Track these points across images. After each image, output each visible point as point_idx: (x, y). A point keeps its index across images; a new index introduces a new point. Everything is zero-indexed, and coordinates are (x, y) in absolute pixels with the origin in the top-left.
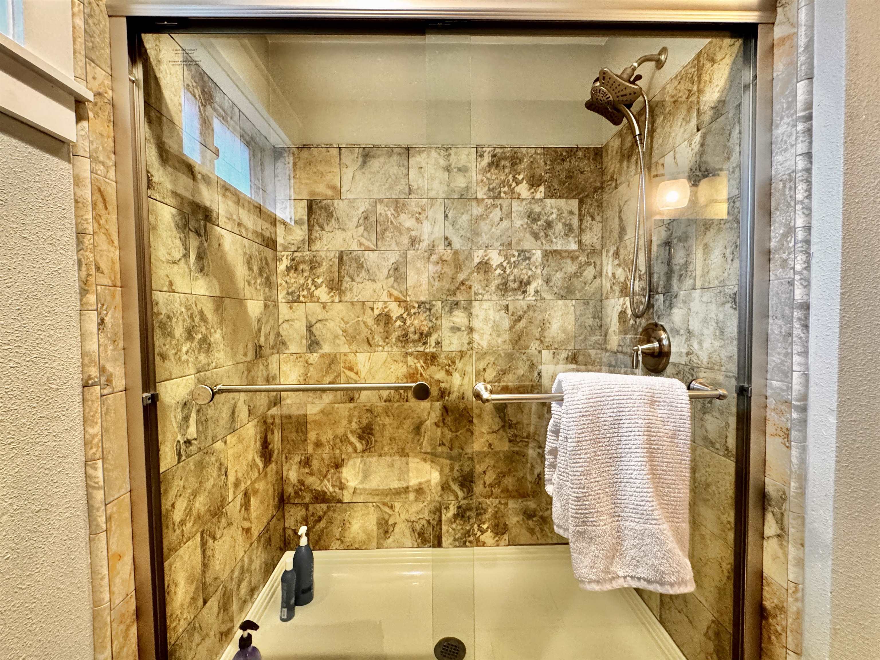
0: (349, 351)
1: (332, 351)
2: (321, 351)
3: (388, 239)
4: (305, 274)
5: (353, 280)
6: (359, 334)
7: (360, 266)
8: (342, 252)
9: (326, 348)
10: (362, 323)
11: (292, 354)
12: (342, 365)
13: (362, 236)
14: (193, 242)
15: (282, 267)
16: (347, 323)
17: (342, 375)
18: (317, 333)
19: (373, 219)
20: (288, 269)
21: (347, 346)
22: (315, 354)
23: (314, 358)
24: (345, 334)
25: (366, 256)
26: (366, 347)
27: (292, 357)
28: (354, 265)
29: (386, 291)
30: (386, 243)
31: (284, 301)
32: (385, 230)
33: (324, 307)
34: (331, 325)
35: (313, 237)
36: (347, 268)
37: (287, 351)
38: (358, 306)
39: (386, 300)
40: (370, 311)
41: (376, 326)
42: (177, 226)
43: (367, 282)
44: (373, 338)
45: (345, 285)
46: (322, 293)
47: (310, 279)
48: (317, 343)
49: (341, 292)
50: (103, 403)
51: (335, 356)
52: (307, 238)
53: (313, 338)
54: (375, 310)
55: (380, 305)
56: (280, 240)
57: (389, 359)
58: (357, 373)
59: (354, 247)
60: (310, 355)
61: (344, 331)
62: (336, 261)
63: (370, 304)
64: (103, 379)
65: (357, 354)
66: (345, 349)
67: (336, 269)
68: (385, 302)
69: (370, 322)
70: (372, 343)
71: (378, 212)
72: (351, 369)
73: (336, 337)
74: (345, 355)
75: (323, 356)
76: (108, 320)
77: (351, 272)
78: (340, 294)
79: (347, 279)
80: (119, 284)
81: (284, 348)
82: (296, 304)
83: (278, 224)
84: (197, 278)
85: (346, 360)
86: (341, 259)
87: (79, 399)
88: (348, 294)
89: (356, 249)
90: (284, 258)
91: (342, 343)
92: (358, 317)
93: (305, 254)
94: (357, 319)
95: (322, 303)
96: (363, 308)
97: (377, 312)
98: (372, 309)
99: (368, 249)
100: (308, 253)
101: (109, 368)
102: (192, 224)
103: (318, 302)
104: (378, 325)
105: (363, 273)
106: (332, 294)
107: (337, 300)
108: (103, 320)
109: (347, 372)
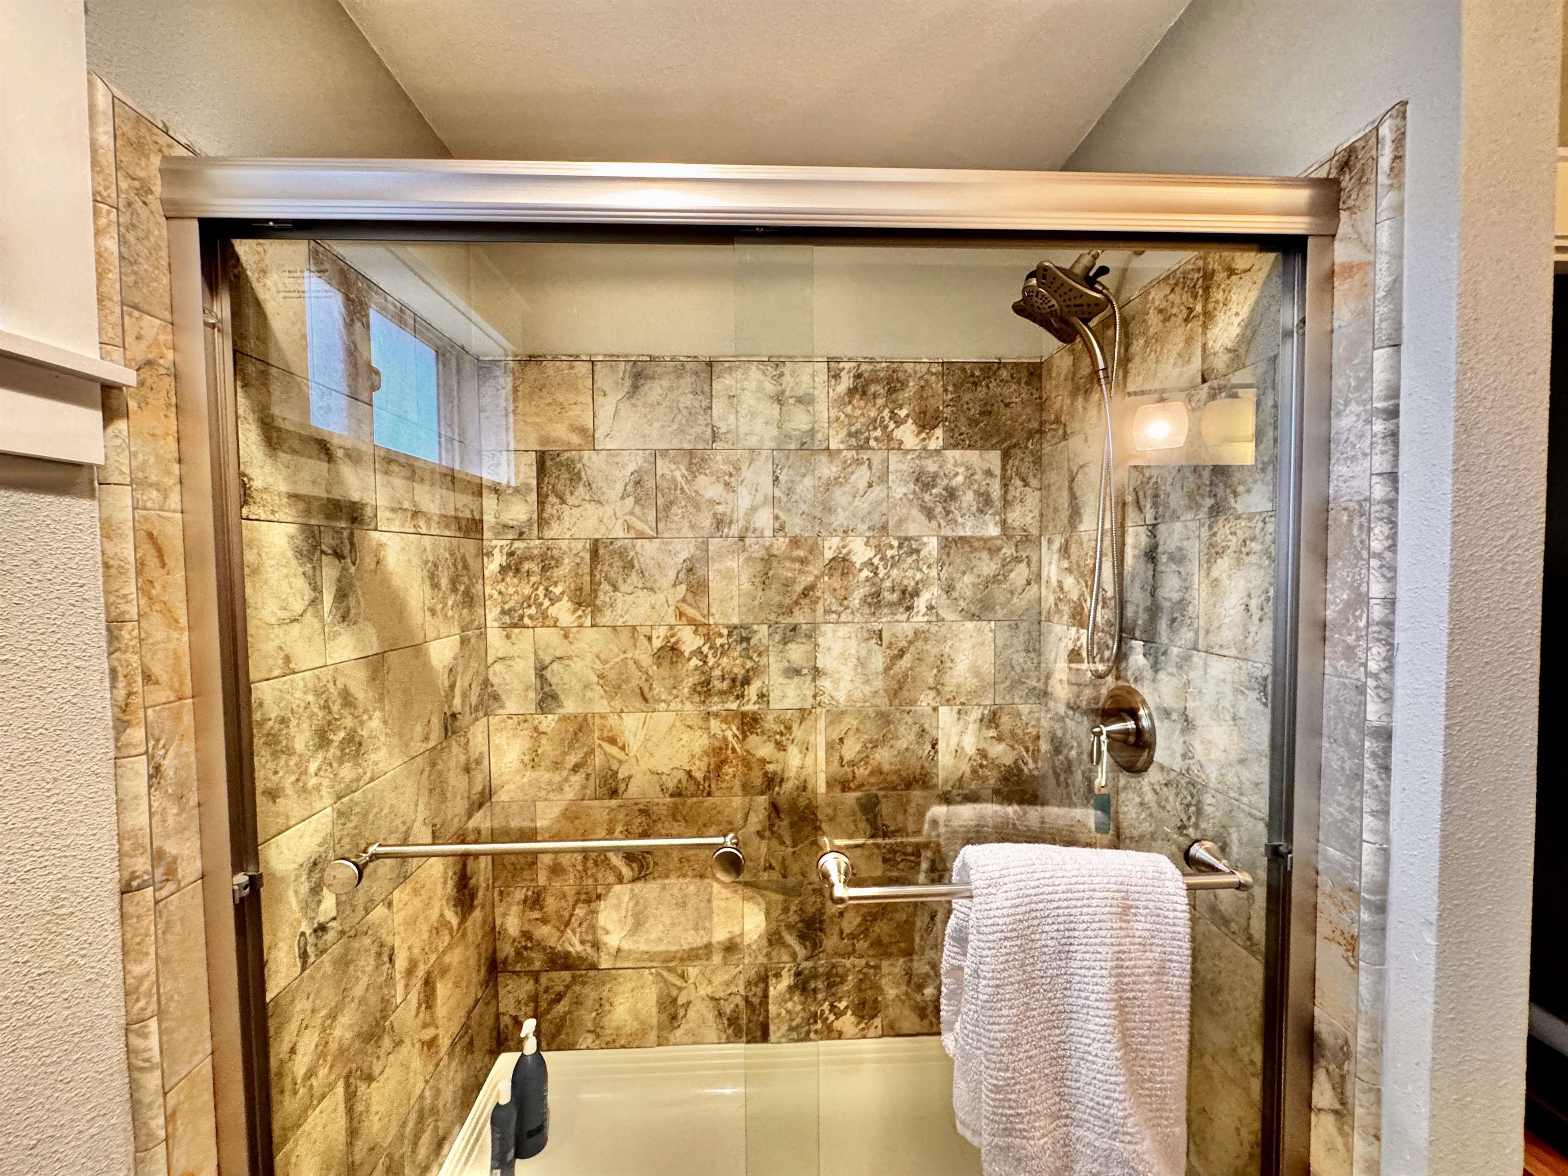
0: (609, 710)
1: (580, 711)
2: (561, 711)
3: (676, 519)
4: (533, 579)
5: (615, 588)
6: (627, 681)
7: (629, 565)
8: (597, 540)
9: (570, 706)
10: (631, 662)
11: (510, 716)
12: (597, 734)
13: (632, 513)
14: (330, 572)
15: (492, 566)
16: (605, 662)
17: (598, 751)
18: (554, 680)
19: (650, 484)
20: (503, 570)
21: (605, 702)
22: (550, 717)
23: (548, 722)
24: (601, 682)
25: (638, 548)
26: (638, 703)
27: (510, 721)
28: (618, 563)
29: (673, 608)
30: (673, 526)
31: (496, 624)
32: (671, 503)
33: (566, 636)
34: (577, 665)
35: (545, 515)
36: (606, 568)
37: (501, 711)
38: (625, 635)
39: (673, 622)
40: (645, 642)
41: (655, 667)
42: (299, 554)
43: (640, 593)
44: (651, 689)
45: (602, 598)
46: (563, 612)
47: (541, 588)
48: (555, 697)
49: (596, 610)
50: (158, 914)
51: (585, 718)
52: (535, 517)
53: (547, 689)
54: (654, 640)
55: (662, 631)
56: (489, 519)
57: (678, 724)
58: (623, 748)
59: (618, 532)
60: (542, 717)
61: (601, 676)
62: (587, 556)
63: (646, 630)
64: (159, 873)
65: (623, 715)
66: (602, 706)
67: (587, 570)
68: (671, 627)
69: (646, 661)
70: (648, 696)
71: (659, 472)
72: (612, 741)
73: (587, 686)
74: (603, 717)
75: (564, 719)
76: (168, 766)
77: (612, 574)
78: (593, 612)
79: (605, 586)
80: (188, 691)
81: (496, 705)
82: (517, 630)
83: (485, 492)
84: (337, 635)
85: (604, 726)
86: (595, 553)
87: (114, 917)
88: (608, 612)
89: (621, 535)
90: (496, 552)
91: (597, 696)
92: (625, 652)
93: (532, 543)
94: (622, 656)
95: (562, 628)
96: (633, 637)
97: (657, 643)
98: (650, 639)
99: (641, 536)
100: (537, 542)
101: (171, 848)
102: (328, 541)
103: (555, 626)
104: (659, 665)
105: (634, 578)
106: (580, 613)
107: (588, 622)
108: (157, 768)
109: (606, 745)
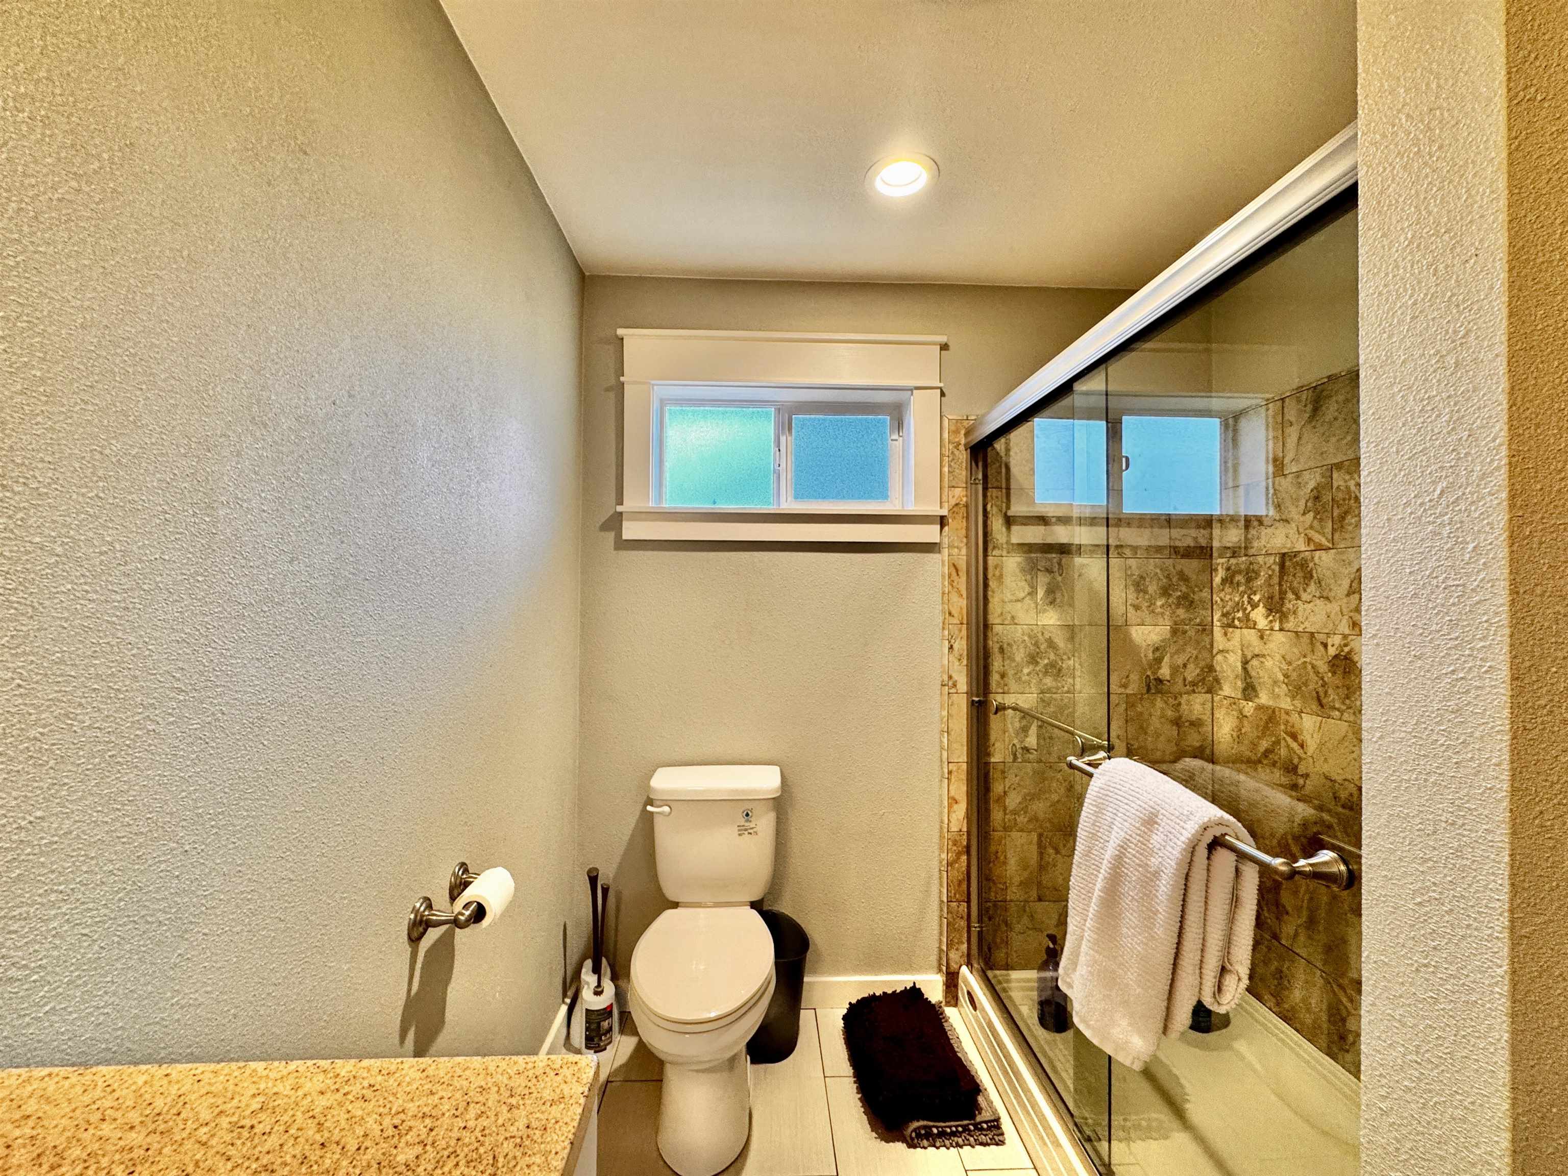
0: (1292, 708)
1: (1271, 703)
2: (1257, 700)
3: (1350, 528)
4: (1241, 589)
5: (1298, 598)
6: (1306, 684)
7: (1308, 576)
8: (1284, 555)
9: (1264, 698)
10: (1309, 667)
11: (1226, 697)
12: (1283, 727)
13: (1311, 527)
14: (1043, 580)
15: (1217, 580)
16: (1289, 664)
17: (1283, 743)
18: (1253, 674)
19: (1327, 497)
20: (1224, 581)
21: (1289, 700)
22: (1250, 703)
23: (1249, 708)
24: (1286, 681)
25: (1316, 559)
26: (1315, 706)
27: (1225, 702)
28: (1300, 574)
29: (1347, 617)
30: (1347, 536)
31: (1218, 624)
32: (1346, 513)
33: (1262, 637)
34: (1269, 663)
35: (1250, 536)
36: (1291, 578)
37: (1220, 692)
38: (1305, 639)
39: (1347, 632)
40: (1322, 648)
41: (1330, 675)
42: (1023, 570)
43: (1318, 601)
44: (1326, 693)
45: (1289, 606)
46: (1259, 615)
47: (1246, 596)
48: (1254, 689)
49: (1284, 617)
50: (949, 698)
51: (1274, 712)
52: (1243, 538)
53: (1248, 680)
54: (1329, 647)
55: (1337, 640)
56: (1216, 544)
57: (1350, 735)
58: (1302, 746)
59: (1301, 546)
60: (1245, 703)
61: (1286, 676)
62: (1277, 568)
63: (1321, 637)
64: (950, 683)
65: (1303, 715)
66: (1285, 703)
67: (1276, 580)
68: (1345, 637)
69: (1323, 667)
70: (1324, 701)
71: (1335, 485)
72: (1294, 737)
73: (1275, 682)
74: (1287, 713)
75: (1259, 708)
77: (1295, 584)
78: (1280, 617)
79: (1290, 596)
80: (965, 622)
81: (1217, 687)
82: (1231, 630)
83: (1214, 522)
84: (1045, 611)
85: (1287, 721)
86: (1282, 566)
87: (939, 692)
88: (1291, 618)
89: (1303, 549)
90: (1219, 568)
91: (1282, 694)
92: (1305, 657)
93: (1240, 559)
94: (1303, 660)
95: (1259, 630)
96: (1312, 643)
97: (1332, 651)
98: (1325, 646)
99: (1320, 548)
100: (1244, 558)
101: (955, 677)
102: (1042, 564)
103: (1254, 628)
104: (1334, 673)
105: (1312, 588)
106: (1271, 618)
107: (1277, 627)
108: (952, 646)
109: (1288, 739)
